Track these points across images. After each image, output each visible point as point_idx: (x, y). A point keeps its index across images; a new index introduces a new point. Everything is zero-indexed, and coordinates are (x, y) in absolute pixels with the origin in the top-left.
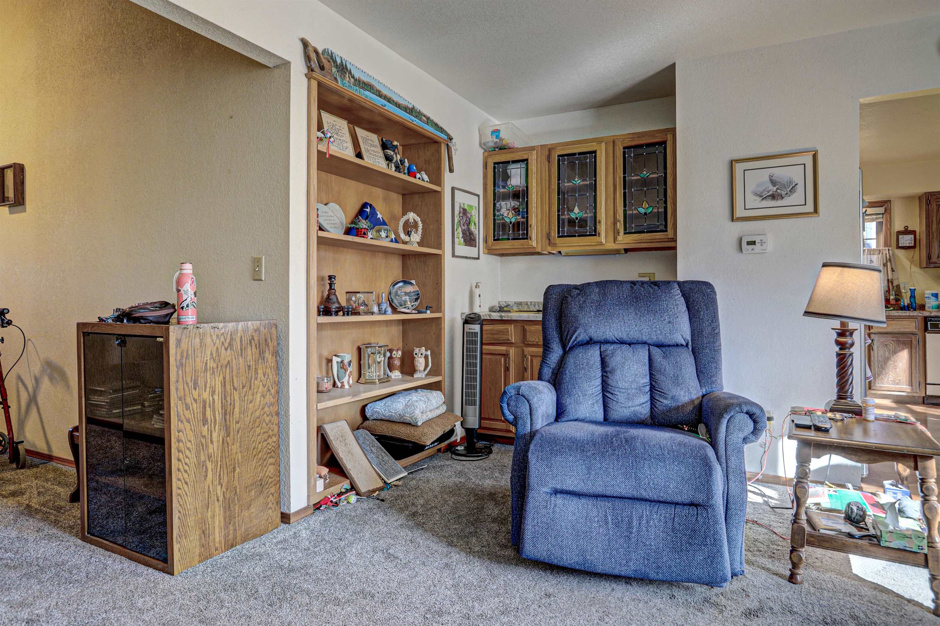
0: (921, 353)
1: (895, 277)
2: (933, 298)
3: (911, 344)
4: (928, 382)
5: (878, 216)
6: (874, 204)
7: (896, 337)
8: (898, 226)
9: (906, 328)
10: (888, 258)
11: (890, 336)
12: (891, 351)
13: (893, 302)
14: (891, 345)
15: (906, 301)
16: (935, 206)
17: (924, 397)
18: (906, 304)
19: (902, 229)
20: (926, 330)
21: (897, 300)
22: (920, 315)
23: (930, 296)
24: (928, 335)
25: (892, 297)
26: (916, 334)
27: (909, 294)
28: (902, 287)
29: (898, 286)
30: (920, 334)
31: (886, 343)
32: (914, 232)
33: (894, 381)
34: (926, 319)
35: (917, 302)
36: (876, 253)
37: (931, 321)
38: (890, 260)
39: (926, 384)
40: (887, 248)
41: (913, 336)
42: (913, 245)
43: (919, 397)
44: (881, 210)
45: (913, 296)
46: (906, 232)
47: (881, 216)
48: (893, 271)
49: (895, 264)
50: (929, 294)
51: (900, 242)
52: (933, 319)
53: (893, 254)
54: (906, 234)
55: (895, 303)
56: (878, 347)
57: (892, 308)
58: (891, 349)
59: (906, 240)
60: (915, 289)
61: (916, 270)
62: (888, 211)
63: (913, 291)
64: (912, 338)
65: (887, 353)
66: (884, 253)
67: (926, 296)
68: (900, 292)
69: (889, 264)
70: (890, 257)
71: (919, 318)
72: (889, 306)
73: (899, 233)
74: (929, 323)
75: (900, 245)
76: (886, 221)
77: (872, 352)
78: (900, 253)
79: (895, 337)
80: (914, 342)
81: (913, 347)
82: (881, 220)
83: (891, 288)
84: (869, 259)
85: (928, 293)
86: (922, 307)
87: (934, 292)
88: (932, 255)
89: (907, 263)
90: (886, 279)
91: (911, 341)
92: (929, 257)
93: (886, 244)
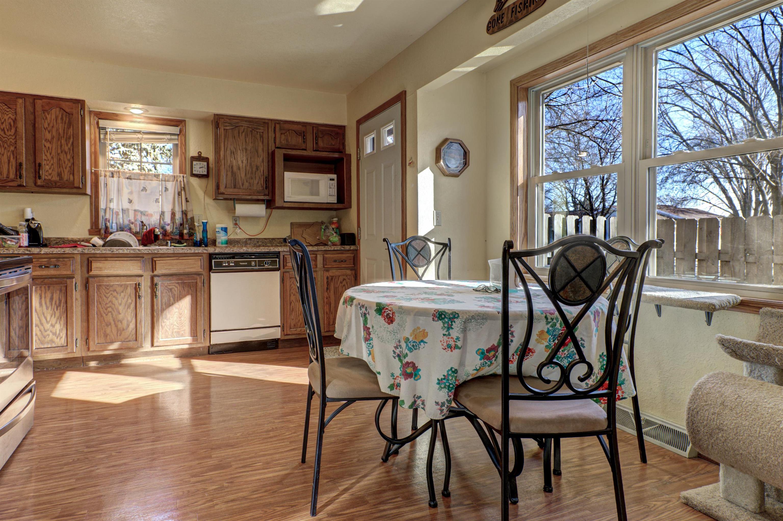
0: (206, 296)
1: (189, 209)
2: (223, 233)
3: (196, 286)
4: (212, 329)
5: (173, 137)
6: (169, 122)
7: (181, 279)
8: (193, 152)
9: (191, 268)
10: (182, 186)
11: (175, 278)
12: (176, 296)
13: (186, 237)
14: (176, 289)
15: (199, 236)
16: (223, 131)
17: (209, 347)
18: (198, 240)
19: (196, 154)
20: (210, 269)
21: (191, 235)
22: (205, 251)
23: (220, 230)
24: (212, 275)
25: (185, 231)
26: (202, 274)
27: (201, 228)
28: (196, 219)
29: (192, 219)
30: (205, 273)
31: (170, 287)
32: (206, 160)
33: (178, 332)
34: (211, 256)
35: (208, 237)
36: (171, 180)
37: (216, 258)
38: (184, 188)
39: (210, 331)
40: (182, 175)
41: (198, 277)
42: (205, 173)
43: (203, 348)
44: (175, 130)
45: (205, 231)
46: (200, 158)
47: (176, 137)
48: (187, 201)
49: (190, 194)
50: (219, 228)
51: (194, 169)
52: (217, 256)
53: (188, 182)
54: (199, 161)
55: (188, 238)
56: (162, 293)
57: (185, 244)
58: (176, 293)
59: (200, 168)
60: (207, 223)
61: (209, 201)
62: (182, 134)
63: (205, 225)
64: (196, 279)
65: (172, 299)
66: (179, 180)
67: (217, 230)
68: (194, 225)
69: (183, 192)
70: (184, 185)
71: (204, 255)
72: (182, 241)
73: (193, 159)
74: (213, 261)
75: (194, 172)
76: (181, 143)
77: (155, 300)
78: (195, 181)
79: (179, 279)
80: (199, 284)
81: (198, 290)
82: (176, 142)
83: (185, 220)
84: (164, 187)
85: (219, 226)
86: (214, 243)
87: (224, 226)
88: (221, 185)
89: (201, 193)
90: (181, 210)
91: (196, 282)
92: (218, 187)
93: (182, 171)
